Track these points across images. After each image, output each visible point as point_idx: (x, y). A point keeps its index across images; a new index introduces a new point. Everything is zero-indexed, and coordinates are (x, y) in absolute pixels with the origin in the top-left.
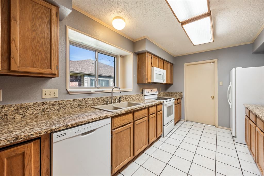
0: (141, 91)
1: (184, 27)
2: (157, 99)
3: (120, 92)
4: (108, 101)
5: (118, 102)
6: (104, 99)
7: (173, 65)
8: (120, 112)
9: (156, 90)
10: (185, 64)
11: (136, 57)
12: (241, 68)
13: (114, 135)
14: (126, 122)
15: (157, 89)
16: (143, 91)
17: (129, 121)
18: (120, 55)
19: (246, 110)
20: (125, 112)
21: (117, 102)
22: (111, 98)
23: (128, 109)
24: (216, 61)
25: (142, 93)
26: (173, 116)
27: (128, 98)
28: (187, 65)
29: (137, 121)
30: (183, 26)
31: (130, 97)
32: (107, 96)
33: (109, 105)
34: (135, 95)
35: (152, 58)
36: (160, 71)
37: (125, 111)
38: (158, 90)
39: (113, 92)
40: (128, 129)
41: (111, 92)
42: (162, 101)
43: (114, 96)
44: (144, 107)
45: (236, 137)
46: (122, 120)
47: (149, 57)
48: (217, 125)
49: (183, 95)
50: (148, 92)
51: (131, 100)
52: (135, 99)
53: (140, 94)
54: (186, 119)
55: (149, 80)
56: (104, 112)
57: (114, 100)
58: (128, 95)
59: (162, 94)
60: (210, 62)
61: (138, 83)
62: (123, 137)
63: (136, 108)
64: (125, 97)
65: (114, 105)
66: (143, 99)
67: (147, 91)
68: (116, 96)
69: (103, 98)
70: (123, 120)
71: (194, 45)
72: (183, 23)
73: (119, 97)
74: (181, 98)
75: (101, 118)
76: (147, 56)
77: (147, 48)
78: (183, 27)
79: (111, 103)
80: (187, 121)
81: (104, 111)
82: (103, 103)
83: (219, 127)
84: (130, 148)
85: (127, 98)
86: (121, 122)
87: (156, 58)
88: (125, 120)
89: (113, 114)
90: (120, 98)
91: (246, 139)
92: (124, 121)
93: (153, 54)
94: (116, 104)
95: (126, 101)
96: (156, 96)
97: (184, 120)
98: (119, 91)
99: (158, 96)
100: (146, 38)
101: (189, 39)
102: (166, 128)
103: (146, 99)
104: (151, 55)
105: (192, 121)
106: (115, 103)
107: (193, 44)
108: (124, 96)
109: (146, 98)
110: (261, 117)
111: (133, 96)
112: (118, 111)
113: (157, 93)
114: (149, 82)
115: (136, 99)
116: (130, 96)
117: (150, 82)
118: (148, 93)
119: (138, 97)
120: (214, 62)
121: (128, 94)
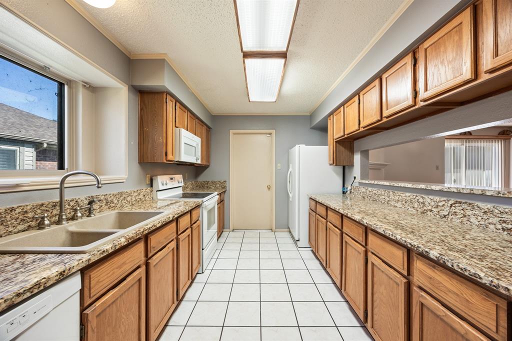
0: (148, 182)
1: (246, 62)
2: (181, 196)
3: (98, 187)
4: (43, 218)
5: (82, 214)
6: (26, 212)
7: (210, 131)
8: (110, 246)
9: (179, 177)
10: (231, 131)
11: (136, 99)
12: (304, 145)
13: (93, 323)
14: (128, 268)
15: (181, 175)
16: (152, 180)
17: (135, 263)
18: (83, 82)
19: (309, 202)
20: (126, 243)
21: (79, 215)
22: (54, 206)
23: (134, 232)
24: (273, 131)
25: (150, 186)
26: (215, 227)
27: (116, 201)
28: (234, 134)
29: (154, 258)
30: (246, 60)
31: (122, 198)
32: (40, 203)
33: (47, 230)
34: (134, 192)
35: (176, 109)
36: (192, 138)
37: (127, 240)
38: (184, 179)
39: (66, 185)
40: (133, 285)
41: (58, 186)
42: (199, 200)
43: (70, 199)
44: (171, 219)
45: (299, 240)
46: (117, 268)
47: (170, 105)
48: (274, 229)
49: (227, 185)
50: (165, 183)
51: (122, 206)
52: (134, 202)
53: (146, 189)
54: (231, 228)
55: (170, 157)
56: (41, 259)
57: (68, 212)
58: (115, 192)
59: (190, 186)
60: (266, 134)
61: (139, 163)
62: (118, 314)
63: (152, 224)
64: (106, 199)
65: (73, 227)
66: (153, 200)
67: (162, 181)
68: (74, 198)
69: (18, 210)
70: (120, 267)
71: (249, 101)
72: (247, 55)
73: (87, 202)
74: (225, 192)
75: (42, 288)
76: (166, 102)
77: (165, 82)
78: (244, 62)
79: (59, 222)
80: (233, 231)
81: (40, 256)
82: (20, 227)
83: (277, 230)
84: (139, 333)
85: (112, 202)
86: (114, 273)
87: (184, 109)
88: (126, 264)
89: (89, 260)
90: (90, 203)
91: (309, 241)
92: (122, 269)
93: (177, 101)
94: (75, 222)
95: (109, 208)
96: (180, 192)
97: (228, 230)
98: (96, 183)
99: (183, 190)
100: (164, 59)
101: (247, 88)
102: (206, 252)
103: (161, 200)
104: (174, 101)
105: (241, 228)
106: (73, 218)
107: (249, 98)
108: (102, 198)
109: (161, 195)
110: (339, 209)
111: (130, 195)
112: (105, 244)
113: (182, 184)
114: (171, 159)
115: (136, 200)
116: (121, 194)
117: (171, 161)
118: (165, 185)
119: (141, 196)
120: (270, 134)
121: (114, 190)
